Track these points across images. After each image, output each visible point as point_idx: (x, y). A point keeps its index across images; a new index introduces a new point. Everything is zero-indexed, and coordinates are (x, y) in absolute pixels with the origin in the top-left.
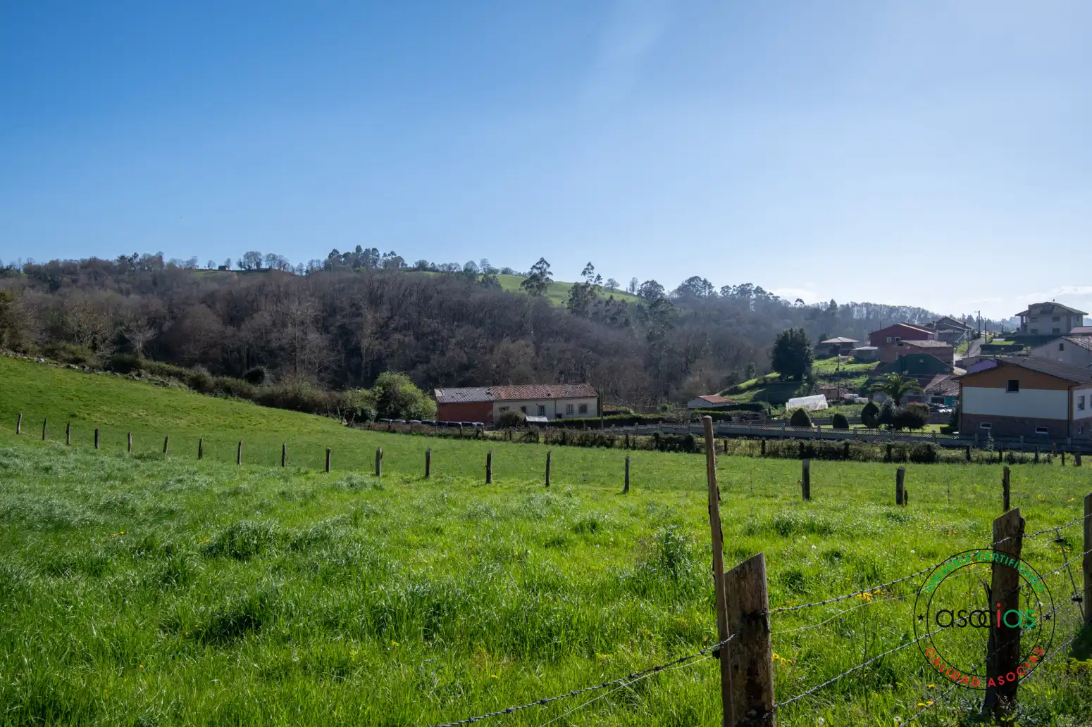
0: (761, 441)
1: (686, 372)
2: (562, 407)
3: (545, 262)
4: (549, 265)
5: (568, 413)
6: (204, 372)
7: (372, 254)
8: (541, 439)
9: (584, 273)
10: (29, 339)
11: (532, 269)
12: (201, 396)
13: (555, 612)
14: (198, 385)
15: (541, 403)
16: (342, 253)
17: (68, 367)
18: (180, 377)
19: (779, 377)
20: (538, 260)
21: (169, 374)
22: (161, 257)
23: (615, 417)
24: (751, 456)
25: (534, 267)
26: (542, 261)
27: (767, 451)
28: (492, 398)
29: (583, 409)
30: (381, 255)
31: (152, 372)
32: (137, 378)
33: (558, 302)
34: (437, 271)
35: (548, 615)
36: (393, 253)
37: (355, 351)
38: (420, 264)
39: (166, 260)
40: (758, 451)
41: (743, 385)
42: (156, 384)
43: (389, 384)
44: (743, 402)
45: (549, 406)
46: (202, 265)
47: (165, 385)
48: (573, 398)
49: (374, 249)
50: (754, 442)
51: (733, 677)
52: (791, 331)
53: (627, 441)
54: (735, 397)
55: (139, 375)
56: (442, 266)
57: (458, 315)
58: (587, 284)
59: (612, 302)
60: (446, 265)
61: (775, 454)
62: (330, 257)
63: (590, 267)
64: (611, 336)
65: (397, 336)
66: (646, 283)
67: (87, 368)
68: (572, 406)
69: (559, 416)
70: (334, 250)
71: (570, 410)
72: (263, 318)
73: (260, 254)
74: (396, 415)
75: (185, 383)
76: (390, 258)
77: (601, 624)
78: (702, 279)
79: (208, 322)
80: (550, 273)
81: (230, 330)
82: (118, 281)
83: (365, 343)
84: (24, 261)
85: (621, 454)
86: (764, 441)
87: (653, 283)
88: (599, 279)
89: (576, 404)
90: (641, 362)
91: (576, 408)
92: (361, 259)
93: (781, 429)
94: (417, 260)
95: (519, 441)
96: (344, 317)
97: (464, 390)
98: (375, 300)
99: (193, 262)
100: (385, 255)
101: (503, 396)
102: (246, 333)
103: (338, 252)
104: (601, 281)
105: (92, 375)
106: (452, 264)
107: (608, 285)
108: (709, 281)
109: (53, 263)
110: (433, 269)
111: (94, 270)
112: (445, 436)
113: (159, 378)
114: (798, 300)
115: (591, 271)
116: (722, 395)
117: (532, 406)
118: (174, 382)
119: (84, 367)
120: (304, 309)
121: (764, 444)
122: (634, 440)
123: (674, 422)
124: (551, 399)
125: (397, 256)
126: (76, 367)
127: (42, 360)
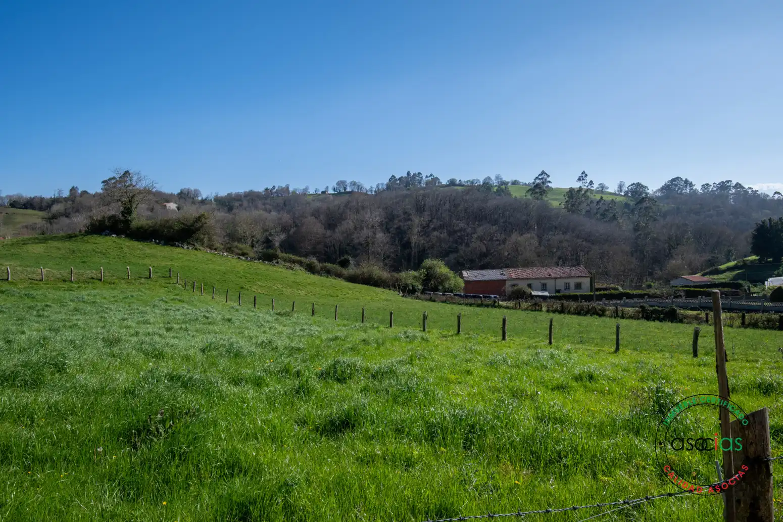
0: (740, 314)
1: (669, 256)
2: (560, 284)
3: (545, 173)
4: (548, 176)
5: (565, 290)
6: (314, 260)
7: (418, 177)
8: (544, 309)
9: (579, 180)
10: (218, 241)
11: (535, 180)
12: (312, 276)
13: (564, 440)
14: (311, 269)
15: (543, 281)
16: (397, 177)
17: (239, 258)
18: (301, 263)
19: (758, 259)
20: (540, 173)
21: (294, 262)
22: (288, 188)
23: (605, 292)
24: (731, 326)
25: (537, 178)
26: (543, 173)
27: (746, 323)
28: (505, 277)
29: (578, 286)
30: (424, 178)
31: (285, 261)
32: (276, 264)
33: (555, 203)
34: (463, 186)
35: (558, 442)
36: (431, 175)
37: (407, 245)
38: (451, 182)
39: (291, 189)
40: (738, 322)
41: (723, 267)
42: (287, 268)
43: (430, 268)
44: (724, 281)
45: (550, 283)
46: (311, 191)
47: (292, 269)
48: (569, 277)
49: (419, 173)
50: (733, 315)
51: (737, 509)
52: (770, 220)
53: (616, 312)
54: (715, 277)
55: (277, 263)
56: (467, 182)
57: (480, 216)
58: (580, 189)
59: (602, 202)
60: (469, 181)
61: (754, 325)
62: (390, 180)
63: (584, 175)
64: (600, 228)
65: (435, 233)
66: (632, 185)
67: (249, 258)
68: (569, 283)
69: (558, 291)
70: (393, 176)
71: (567, 287)
72: (348, 224)
74: (435, 289)
75: (304, 268)
76: (430, 179)
77: (602, 453)
78: (684, 179)
79: (315, 228)
80: (549, 182)
81: (329, 233)
82: (264, 204)
83: (414, 239)
84: (214, 195)
85: (612, 323)
86: (743, 314)
87: (638, 184)
88: (591, 185)
89: (572, 282)
90: (628, 249)
91: (572, 286)
92: (410, 181)
93: (760, 304)
94: (449, 178)
95: (526, 309)
96: (399, 221)
97: (483, 272)
98: (420, 209)
99: (306, 189)
100: (427, 177)
101: (514, 276)
102: (338, 235)
103: (395, 177)
104: (593, 185)
105: (252, 263)
106: (473, 180)
107: (598, 188)
108: (690, 180)
109: (229, 194)
110: (461, 185)
111: (251, 198)
112: (471, 305)
113: (288, 264)
114: (776, 193)
115: (585, 178)
116: (703, 275)
117: (536, 283)
118: (297, 267)
119: (247, 258)
120: (374, 217)
121: (743, 317)
122: (622, 311)
123: (658, 297)
124: (552, 278)
125: (435, 177)
126: (243, 258)
127: (225, 254)
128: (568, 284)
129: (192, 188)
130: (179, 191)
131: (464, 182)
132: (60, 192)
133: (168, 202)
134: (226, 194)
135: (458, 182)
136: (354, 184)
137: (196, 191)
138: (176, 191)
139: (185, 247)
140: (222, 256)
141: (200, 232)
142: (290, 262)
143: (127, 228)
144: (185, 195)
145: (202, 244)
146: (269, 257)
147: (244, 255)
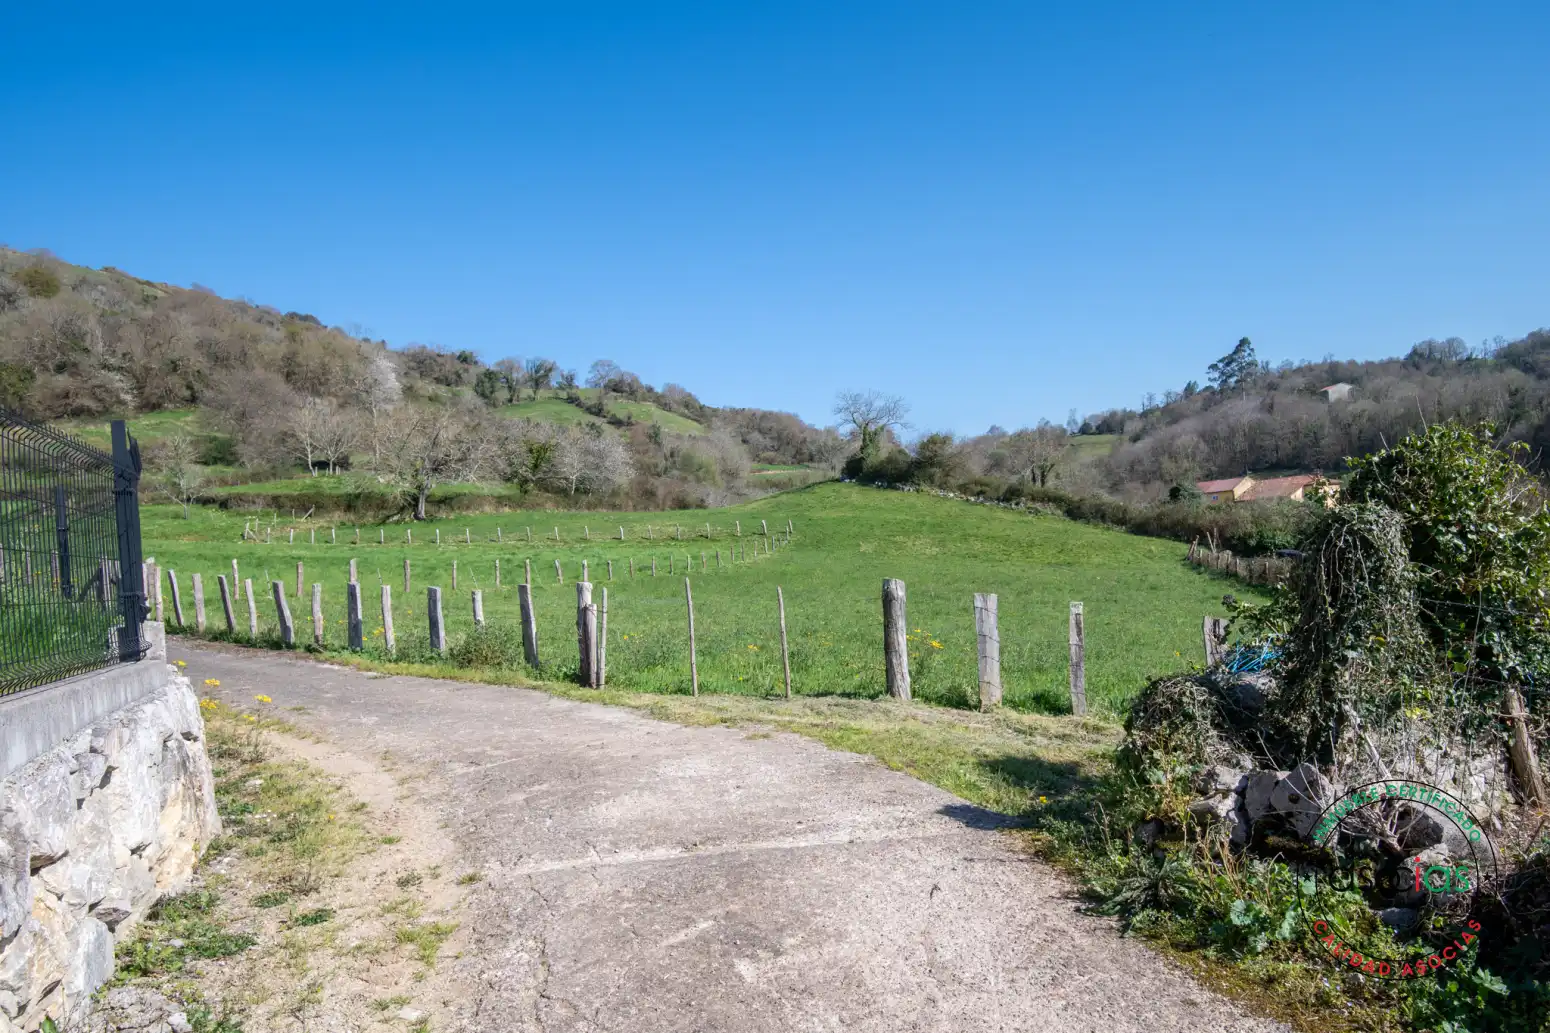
17: (967, 499)
18: (1060, 502)
21: (1049, 500)
32: (1014, 507)
42: (1029, 512)
75: (1062, 510)
113: (1038, 505)
118: (1050, 509)
119: (979, 498)
126: (973, 499)
127: (952, 495)
129: (1440, 338)
130: (1408, 351)
132: (1151, 398)
133: (1335, 381)
134: (1524, 336)
137: (1450, 342)
138: (1401, 353)
139: (906, 489)
140: (946, 498)
141: (932, 465)
142: (1042, 501)
143: (860, 469)
144: (1421, 356)
145: (932, 482)
146: (1011, 495)
147: (979, 494)
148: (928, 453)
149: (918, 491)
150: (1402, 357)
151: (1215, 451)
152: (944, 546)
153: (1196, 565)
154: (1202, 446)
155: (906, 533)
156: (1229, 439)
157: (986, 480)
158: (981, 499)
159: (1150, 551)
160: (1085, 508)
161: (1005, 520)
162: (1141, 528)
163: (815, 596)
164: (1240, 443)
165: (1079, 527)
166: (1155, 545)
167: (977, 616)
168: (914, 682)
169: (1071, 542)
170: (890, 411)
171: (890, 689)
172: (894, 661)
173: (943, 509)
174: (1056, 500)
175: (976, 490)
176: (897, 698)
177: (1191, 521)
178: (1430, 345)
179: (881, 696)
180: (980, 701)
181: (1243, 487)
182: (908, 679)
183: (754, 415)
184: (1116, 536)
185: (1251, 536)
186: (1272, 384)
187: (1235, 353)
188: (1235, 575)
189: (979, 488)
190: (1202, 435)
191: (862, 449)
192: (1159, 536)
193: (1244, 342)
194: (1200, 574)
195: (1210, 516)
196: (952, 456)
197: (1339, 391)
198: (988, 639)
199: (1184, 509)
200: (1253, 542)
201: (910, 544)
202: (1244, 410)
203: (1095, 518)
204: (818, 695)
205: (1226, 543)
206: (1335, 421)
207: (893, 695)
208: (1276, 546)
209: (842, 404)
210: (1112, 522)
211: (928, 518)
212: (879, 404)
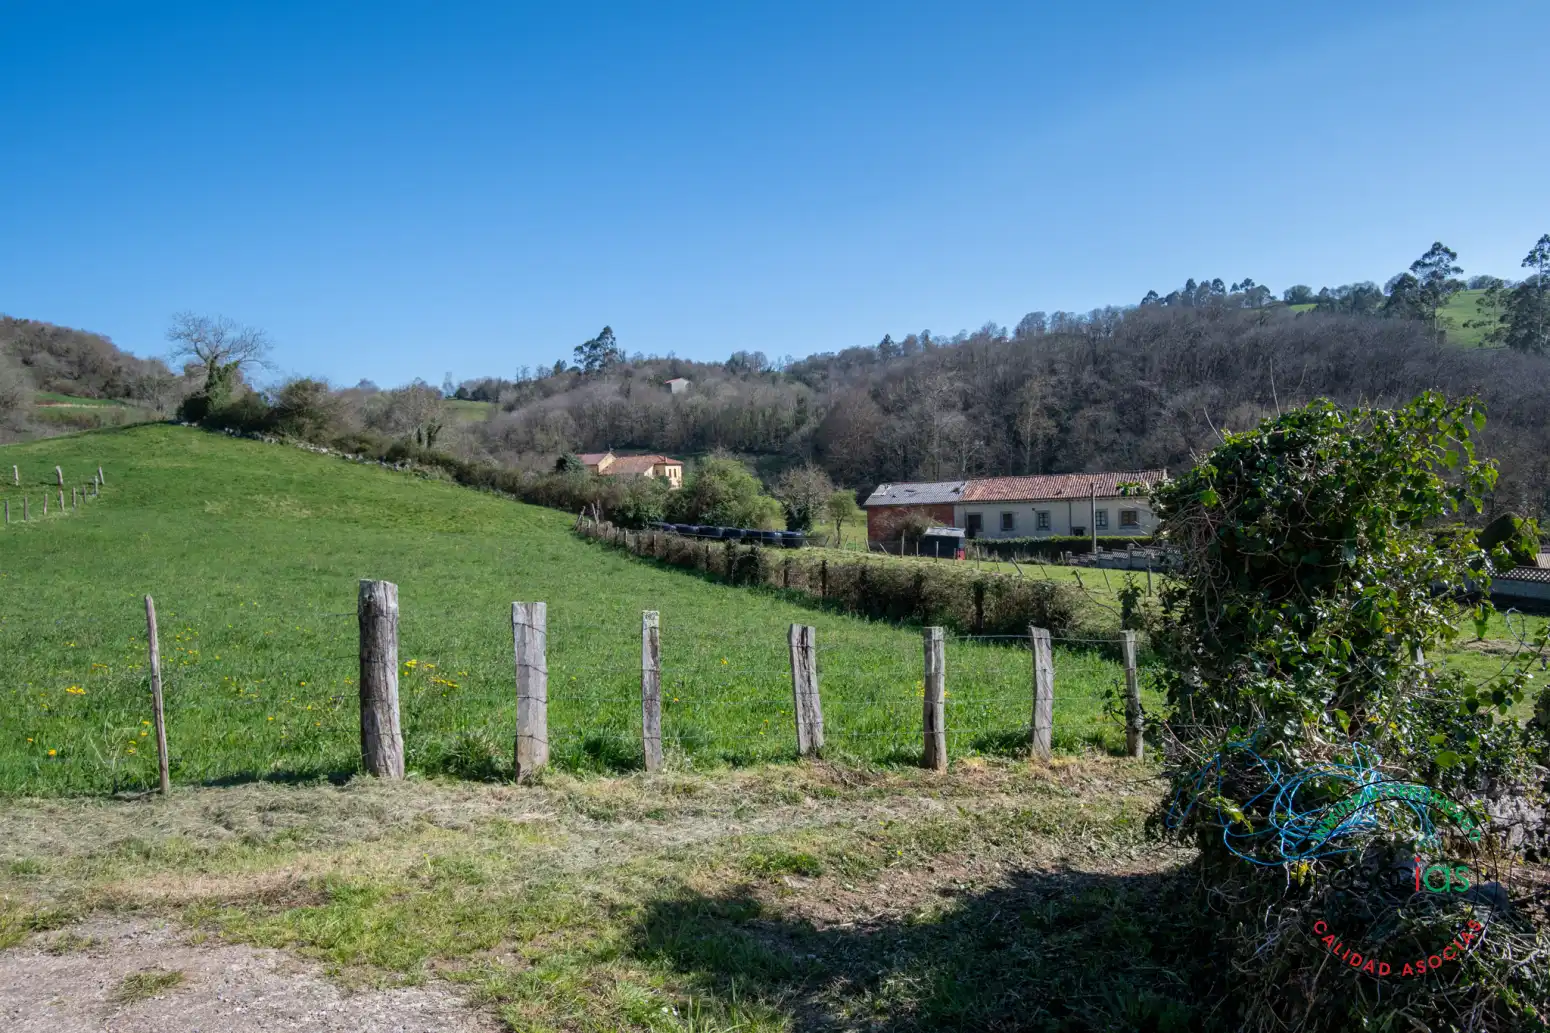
4: (1453, 256)
5: (1096, 527)
7: (1214, 289)
9: (1531, 259)
11: (1410, 269)
14: (463, 476)
15: (1041, 507)
16: (1163, 294)
17: (345, 457)
20: (1428, 249)
21: (437, 463)
25: (1417, 264)
26: (1437, 248)
28: (954, 498)
29: (1129, 518)
30: (1228, 288)
36: (1248, 282)
45: (1058, 515)
48: (1105, 498)
49: (1217, 282)
56: (1339, 291)
60: (1345, 288)
62: (1143, 302)
68: (1105, 512)
69: (1079, 531)
70: (1151, 294)
71: (1101, 521)
73: (1042, 314)
75: (450, 474)
76: (1242, 291)
79: (863, 412)
80: (1457, 270)
81: (887, 420)
83: (1029, 426)
89: (1113, 509)
91: (1114, 517)
92: (1194, 299)
94: (1289, 287)
100: (1235, 287)
103: (1156, 295)
105: (358, 466)
110: (1321, 299)
117: (1024, 512)
119: (358, 457)
124: (1062, 500)
125: (1257, 285)
126: (350, 456)
127: (325, 450)
128: (1101, 514)
129: (751, 351)
130: (729, 358)
131: (1333, 291)
133: (677, 377)
134: (805, 357)
135: (1315, 292)
136: (1060, 317)
137: (757, 355)
138: (724, 359)
139: (267, 439)
140: (317, 454)
141: (300, 414)
142: (430, 463)
143: (204, 411)
144: (737, 364)
145: (300, 435)
146: (395, 455)
147: (357, 452)
148: (295, 400)
149: (281, 443)
150: (724, 363)
151: (582, 426)
152: (318, 509)
153: (585, 536)
154: (571, 422)
155: (268, 492)
156: (593, 417)
157: (368, 436)
158: (361, 457)
159: (541, 519)
160: (476, 473)
161: (387, 481)
162: (530, 497)
163: (146, 571)
164: (602, 422)
165: (468, 493)
166: (546, 514)
167: (517, 636)
168: (408, 745)
169: (463, 508)
170: (247, 345)
171: (369, 761)
172: (379, 716)
173: (313, 468)
174: (446, 464)
175: (354, 447)
176: (384, 779)
177: (577, 492)
178: (743, 354)
179: (355, 779)
180: (516, 764)
181: (606, 462)
182: (400, 741)
183: (43, 329)
184: (507, 504)
185: (629, 509)
186: (628, 371)
187: (599, 339)
188: (624, 545)
189: (358, 445)
190: (570, 412)
191: (208, 387)
192: (547, 505)
193: (607, 331)
194: (589, 543)
195: (594, 488)
196: (327, 405)
197: (679, 385)
198: (531, 671)
199: (568, 479)
200: (630, 515)
201: (273, 504)
202: (606, 392)
203: (485, 484)
204: (226, 782)
205: (607, 515)
206: (677, 409)
207: (375, 773)
208: (650, 518)
209: (181, 328)
210: (503, 489)
211: (295, 476)
212: (231, 335)
